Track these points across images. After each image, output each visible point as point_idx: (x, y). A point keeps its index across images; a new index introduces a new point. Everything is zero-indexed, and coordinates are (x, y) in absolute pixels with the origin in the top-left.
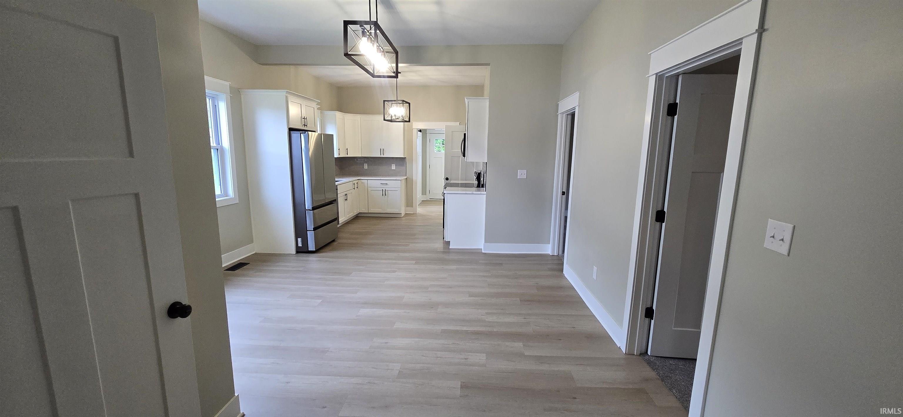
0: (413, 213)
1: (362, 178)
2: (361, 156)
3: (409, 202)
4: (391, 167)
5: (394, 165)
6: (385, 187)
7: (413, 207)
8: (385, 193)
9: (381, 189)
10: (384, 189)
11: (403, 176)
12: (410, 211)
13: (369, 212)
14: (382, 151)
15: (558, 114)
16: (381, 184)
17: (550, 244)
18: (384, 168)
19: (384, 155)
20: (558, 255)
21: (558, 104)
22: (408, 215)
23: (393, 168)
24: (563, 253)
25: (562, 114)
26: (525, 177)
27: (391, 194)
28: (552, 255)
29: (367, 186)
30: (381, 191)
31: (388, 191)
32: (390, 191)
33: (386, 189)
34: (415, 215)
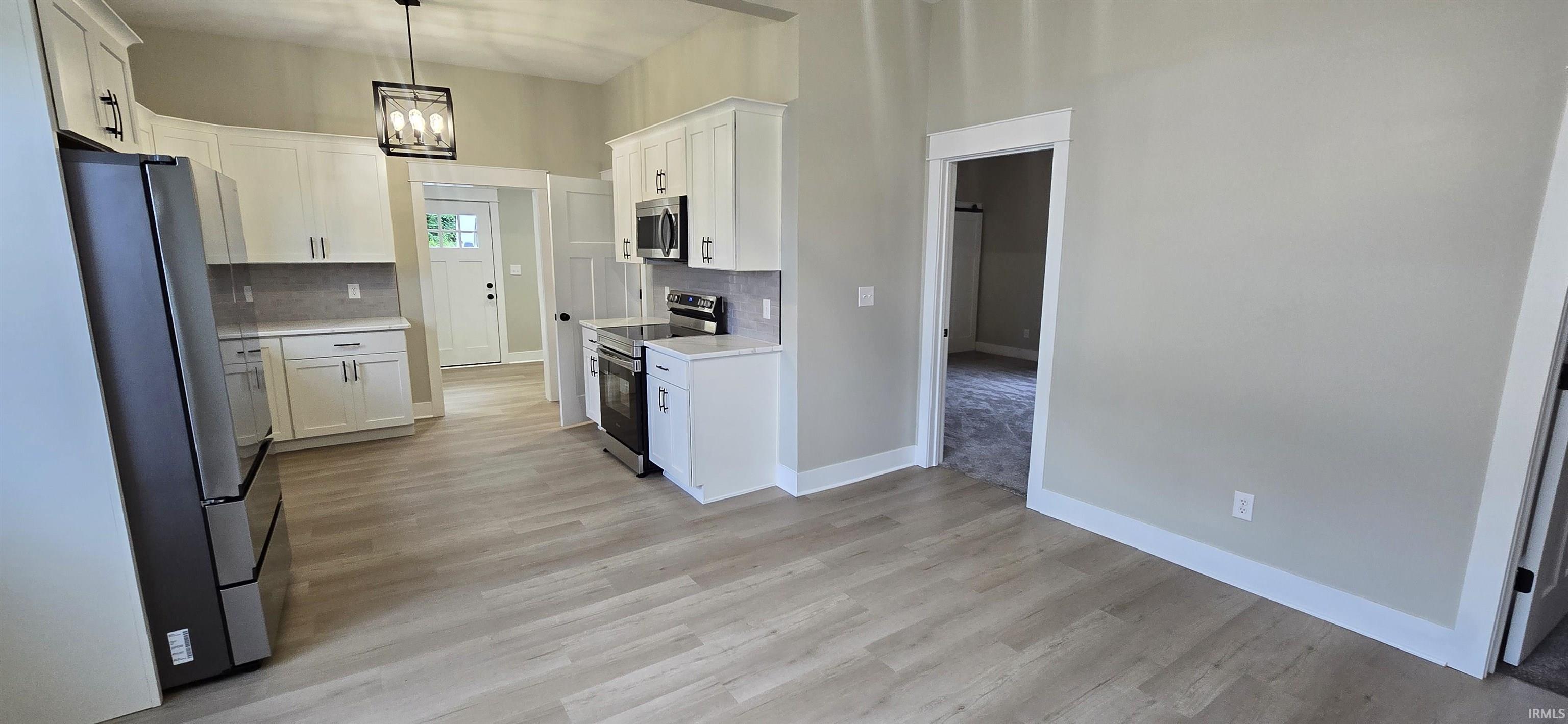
0: (432, 416)
3: (421, 388)
4: (347, 293)
5: (357, 286)
6: (349, 355)
7: (431, 400)
8: (351, 373)
9: (341, 360)
10: (349, 361)
11: (395, 318)
12: (425, 411)
13: (297, 438)
14: (319, 245)
15: (929, 161)
16: (335, 346)
17: (917, 445)
18: (322, 296)
19: (328, 258)
20: (939, 464)
21: (930, 137)
22: (424, 425)
23: (351, 296)
24: (944, 460)
25: (946, 160)
26: (871, 302)
27: (372, 372)
28: (928, 467)
29: (280, 357)
30: (338, 366)
31: (361, 364)
32: (366, 365)
33: (354, 361)
34: (444, 417)
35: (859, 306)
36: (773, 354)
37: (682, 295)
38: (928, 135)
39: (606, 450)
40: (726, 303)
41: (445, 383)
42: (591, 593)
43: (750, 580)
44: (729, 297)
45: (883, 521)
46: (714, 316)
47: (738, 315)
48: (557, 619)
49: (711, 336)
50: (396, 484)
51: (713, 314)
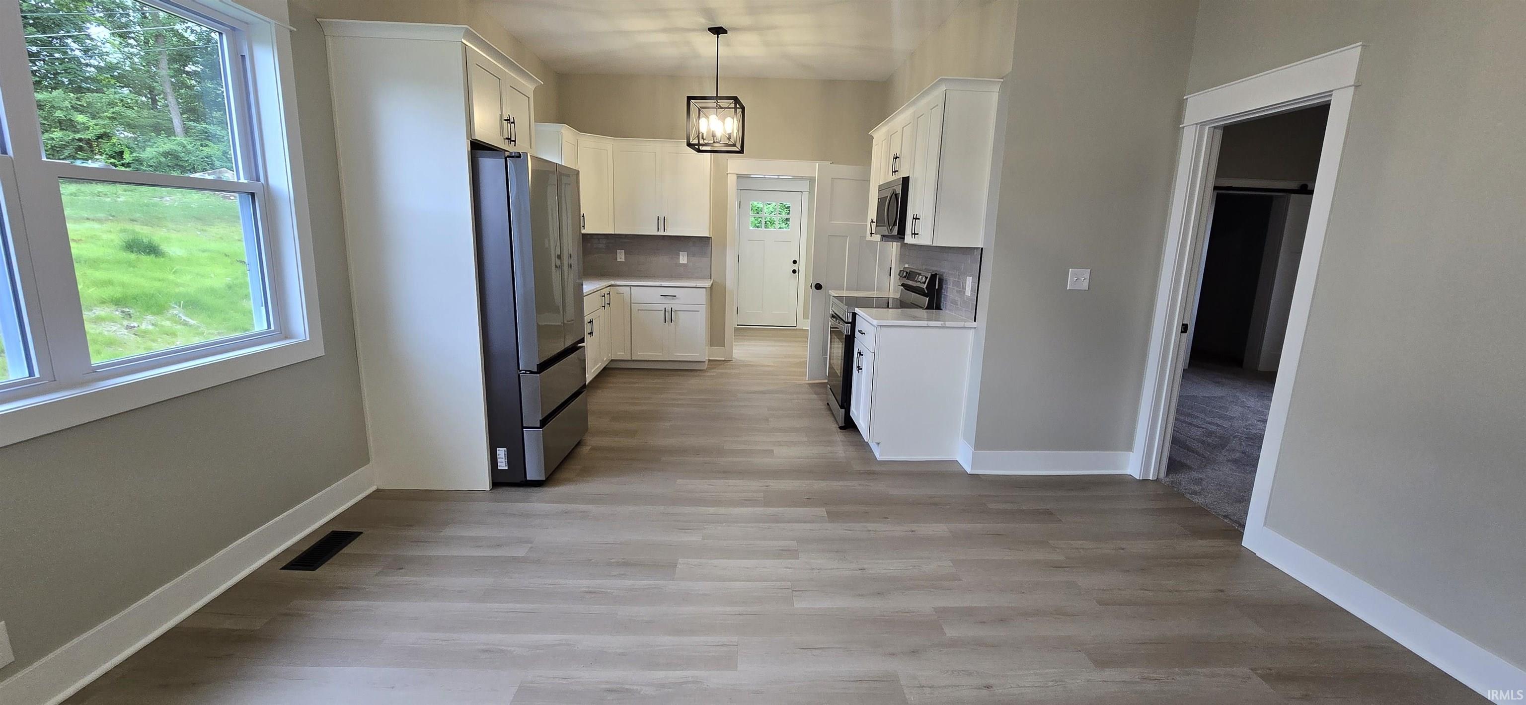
0: (723, 359)
1: (618, 283)
2: (613, 233)
3: (716, 336)
4: (679, 260)
5: (685, 253)
6: (669, 304)
7: (724, 346)
8: (669, 316)
9: (662, 307)
10: (668, 309)
11: (703, 278)
12: (718, 354)
13: (633, 359)
14: (662, 221)
15: (1183, 128)
16: (661, 296)
17: (1133, 452)
18: (661, 260)
19: (667, 232)
20: (1157, 479)
21: (1187, 99)
22: (714, 363)
23: (681, 261)
24: (1167, 475)
25: (1203, 124)
26: (1085, 286)
27: (682, 319)
28: (1141, 479)
29: (629, 302)
30: (662, 310)
31: (676, 311)
32: (679, 312)
33: (672, 308)
34: (730, 363)
35: (1068, 289)
36: (964, 331)
37: (910, 271)
38: (1185, 98)
39: (828, 404)
40: (941, 280)
41: (737, 337)
42: (747, 500)
43: (871, 526)
44: (945, 275)
45: (1048, 515)
46: (926, 292)
47: (950, 293)
48: (712, 510)
49: (921, 310)
50: (674, 400)
51: (925, 289)
